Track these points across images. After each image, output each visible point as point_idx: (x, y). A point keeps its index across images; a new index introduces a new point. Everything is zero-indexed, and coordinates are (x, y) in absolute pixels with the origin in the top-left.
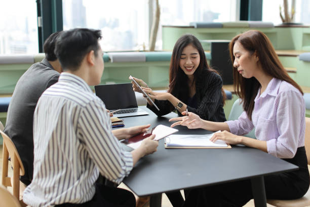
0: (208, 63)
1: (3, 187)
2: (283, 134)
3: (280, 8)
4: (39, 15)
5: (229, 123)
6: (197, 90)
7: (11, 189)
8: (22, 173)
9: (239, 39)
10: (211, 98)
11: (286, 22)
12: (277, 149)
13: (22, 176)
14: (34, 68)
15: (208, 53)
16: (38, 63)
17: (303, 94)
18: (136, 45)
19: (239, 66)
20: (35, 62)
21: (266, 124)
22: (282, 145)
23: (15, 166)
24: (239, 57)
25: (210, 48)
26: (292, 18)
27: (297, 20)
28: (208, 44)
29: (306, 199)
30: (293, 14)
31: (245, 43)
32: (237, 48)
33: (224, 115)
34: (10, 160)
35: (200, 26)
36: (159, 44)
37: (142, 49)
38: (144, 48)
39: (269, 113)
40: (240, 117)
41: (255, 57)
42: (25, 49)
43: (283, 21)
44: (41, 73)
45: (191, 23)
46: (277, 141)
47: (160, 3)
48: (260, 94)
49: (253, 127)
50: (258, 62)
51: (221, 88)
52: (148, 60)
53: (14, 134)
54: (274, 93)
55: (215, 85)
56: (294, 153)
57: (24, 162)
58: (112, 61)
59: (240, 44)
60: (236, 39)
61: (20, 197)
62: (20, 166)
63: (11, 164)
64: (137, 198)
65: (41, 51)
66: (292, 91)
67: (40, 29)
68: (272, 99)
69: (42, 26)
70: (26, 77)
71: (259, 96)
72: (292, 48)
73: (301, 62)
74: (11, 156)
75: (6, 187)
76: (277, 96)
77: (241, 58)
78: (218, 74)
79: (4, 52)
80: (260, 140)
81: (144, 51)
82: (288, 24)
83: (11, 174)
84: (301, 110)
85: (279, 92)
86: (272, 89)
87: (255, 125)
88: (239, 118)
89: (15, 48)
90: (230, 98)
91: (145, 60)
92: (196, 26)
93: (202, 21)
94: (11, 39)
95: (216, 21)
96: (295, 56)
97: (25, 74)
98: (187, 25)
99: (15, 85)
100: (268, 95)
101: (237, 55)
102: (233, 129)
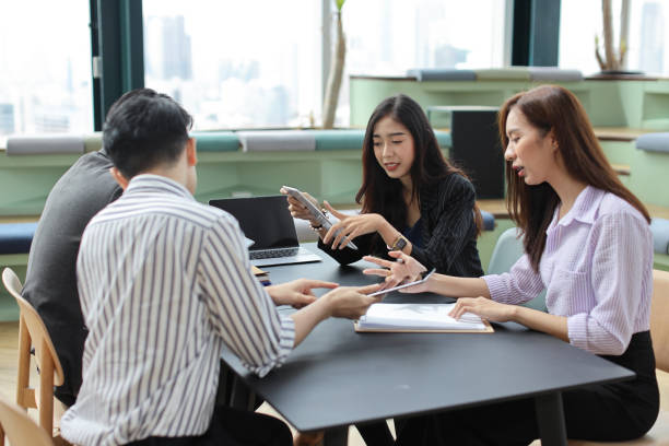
0: (445, 154)
1: (19, 409)
2: (602, 302)
3: (597, 41)
4: (95, 53)
5: (489, 280)
6: (422, 212)
7: (35, 414)
8: (58, 381)
9: (520, 102)
10: (452, 227)
11: (608, 70)
12: (588, 334)
13: (58, 388)
14: (84, 164)
15: (442, 134)
16: (94, 154)
17: (649, 220)
18: (296, 115)
19: (516, 157)
20: (85, 152)
21: (571, 281)
22: (599, 324)
23: (44, 366)
24: (516, 140)
25: (449, 122)
26: (622, 60)
27: (632, 64)
28: (444, 115)
29: (651, 440)
30: (624, 51)
31: (531, 111)
32: (514, 121)
33: (478, 263)
34: (33, 352)
35: (428, 77)
36: (343, 114)
37: (308, 125)
38: (312, 121)
39: (577, 258)
40: (515, 265)
41: (550, 141)
42: (65, 124)
43: (603, 67)
44: (101, 173)
45: (410, 71)
46: (588, 317)
47: (344, 29)
48: (558, 219)
49: (541, 287)
50: (555, 152)
51: (472, 207)
52: (321, 147)
53: (43, 300)
54: (588, 218)
55: (461, 201)
56: (625, 343)
57: (62, 359)
58: (245, 149)
59: (519, 112)
60: (513, 102)
61: (55, 431)
62: (54, 367)
63: (37, 361)
64: (295, 434)
65: (98, 127)
66: (626, 215)
67: (96, 82)
68: (582, 230)
69: (101, 76)
70: (69, 182)
71: (557, 222)
72: (621, 123)
73: (641, 152)
74: (37, 344)
75: (26, 409)
76: (594, 223)
77: (521, 141)
78: (466, 179)
79: (23, 129)
80: (557, 314)
81: (312, 128)
82: (612, 73)
83: (36, 383)
84: (645, 253)
85: (600, 214)
86: (584, 209)
87: (546, 284)
88: (512, 268)
89: (45, 120)
90: (490, 226)
91: (313, 147)
92: (419, 77)
93: (432, 66)
94: (36, 101)
95: (461, 67)
96: (628, 140)
97: (66, 175)
98: (403, 74)
99: (46, 198)
100: (574, 220)
101: (514, 136)
102: (496, 292)
